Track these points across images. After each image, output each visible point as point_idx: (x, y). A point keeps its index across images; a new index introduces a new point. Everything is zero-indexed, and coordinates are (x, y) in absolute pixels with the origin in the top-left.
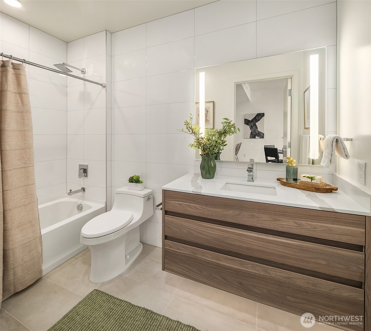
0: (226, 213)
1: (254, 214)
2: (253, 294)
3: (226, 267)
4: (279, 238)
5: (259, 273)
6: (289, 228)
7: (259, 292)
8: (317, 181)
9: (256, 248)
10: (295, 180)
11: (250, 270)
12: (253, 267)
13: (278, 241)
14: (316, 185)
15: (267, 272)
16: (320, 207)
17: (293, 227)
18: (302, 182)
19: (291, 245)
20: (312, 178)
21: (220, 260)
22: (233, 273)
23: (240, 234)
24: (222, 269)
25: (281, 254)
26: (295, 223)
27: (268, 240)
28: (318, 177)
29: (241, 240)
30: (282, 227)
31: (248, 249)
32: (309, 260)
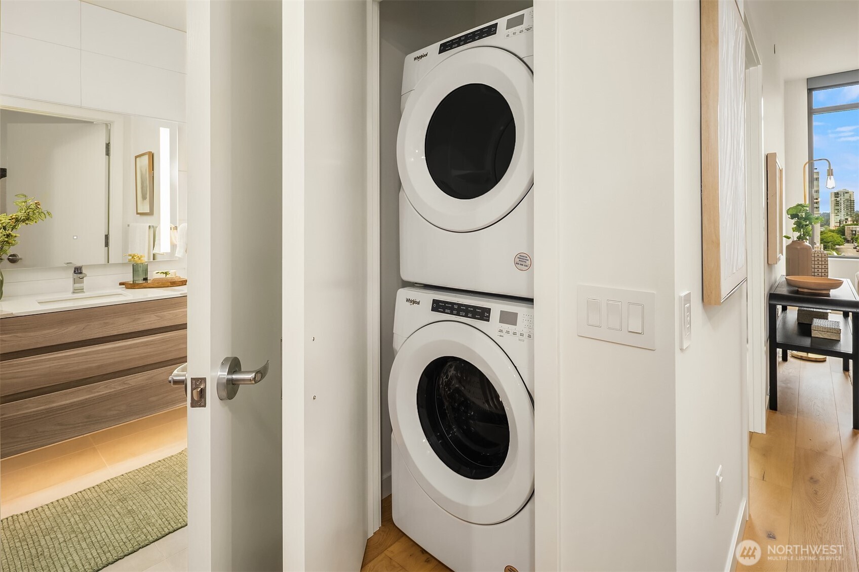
0: (63, 332)
1: (107, 321)
2: (108, 420)
3: (64, 406)
4: (139, 339)
5: (115, 389)
6: (151, 324)
7: (115, 412)
8: (172, 275)
9: (112, 361)
10: (146, 279)
11: (103, 393)
12: (106, 387)
13: (139, 343)
14: (171, 280)
15: (126, 383)
16: (181, 294)
17: (155, 321)
18: (154, 280)
19: (155, 341)
20: (166, 273)
21: (53, 402)
22: (76, 409)
23: (87, 352)
24: (58, 412)
25: (142, 355)
26: (157, 316)
27: (125, 346)
28: (172, 271)
29: (88, 360)
30: (143, 325)
31: (99, 367)
32: (171, 349)
